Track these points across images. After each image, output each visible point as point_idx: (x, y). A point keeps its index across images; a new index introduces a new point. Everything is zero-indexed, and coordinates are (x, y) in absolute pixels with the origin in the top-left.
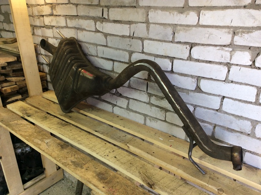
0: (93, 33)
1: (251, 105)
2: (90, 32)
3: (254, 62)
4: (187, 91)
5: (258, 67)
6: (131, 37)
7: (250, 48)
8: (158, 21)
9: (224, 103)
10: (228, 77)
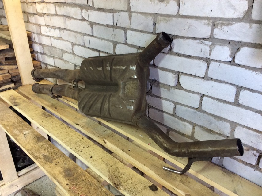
0: (80, 22)
1: (230, 105)
2: (77, 20)
3: (234, 58)
4: (168, 87)
5: (239, 64)
6: (115, 27)
7: (230, 42)
8: (139, 10)
9: (203, 101)
10: (208, 73)
